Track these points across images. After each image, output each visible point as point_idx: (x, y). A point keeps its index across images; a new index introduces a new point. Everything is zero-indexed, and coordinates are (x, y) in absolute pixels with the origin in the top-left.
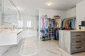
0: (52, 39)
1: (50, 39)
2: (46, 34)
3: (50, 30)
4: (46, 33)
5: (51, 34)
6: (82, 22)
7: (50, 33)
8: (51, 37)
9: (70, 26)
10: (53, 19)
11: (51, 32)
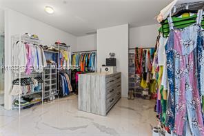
0: (51, 99)
1: (47, 100)
2: (35, 89)
3: (46, 77)
4: (36, 85)
5: (50, 85)
6: (107, 59)
7: (48, 82)
8: (49, 93)
9: (87, 66)
10: (55, 50)
11: (50, 80)
